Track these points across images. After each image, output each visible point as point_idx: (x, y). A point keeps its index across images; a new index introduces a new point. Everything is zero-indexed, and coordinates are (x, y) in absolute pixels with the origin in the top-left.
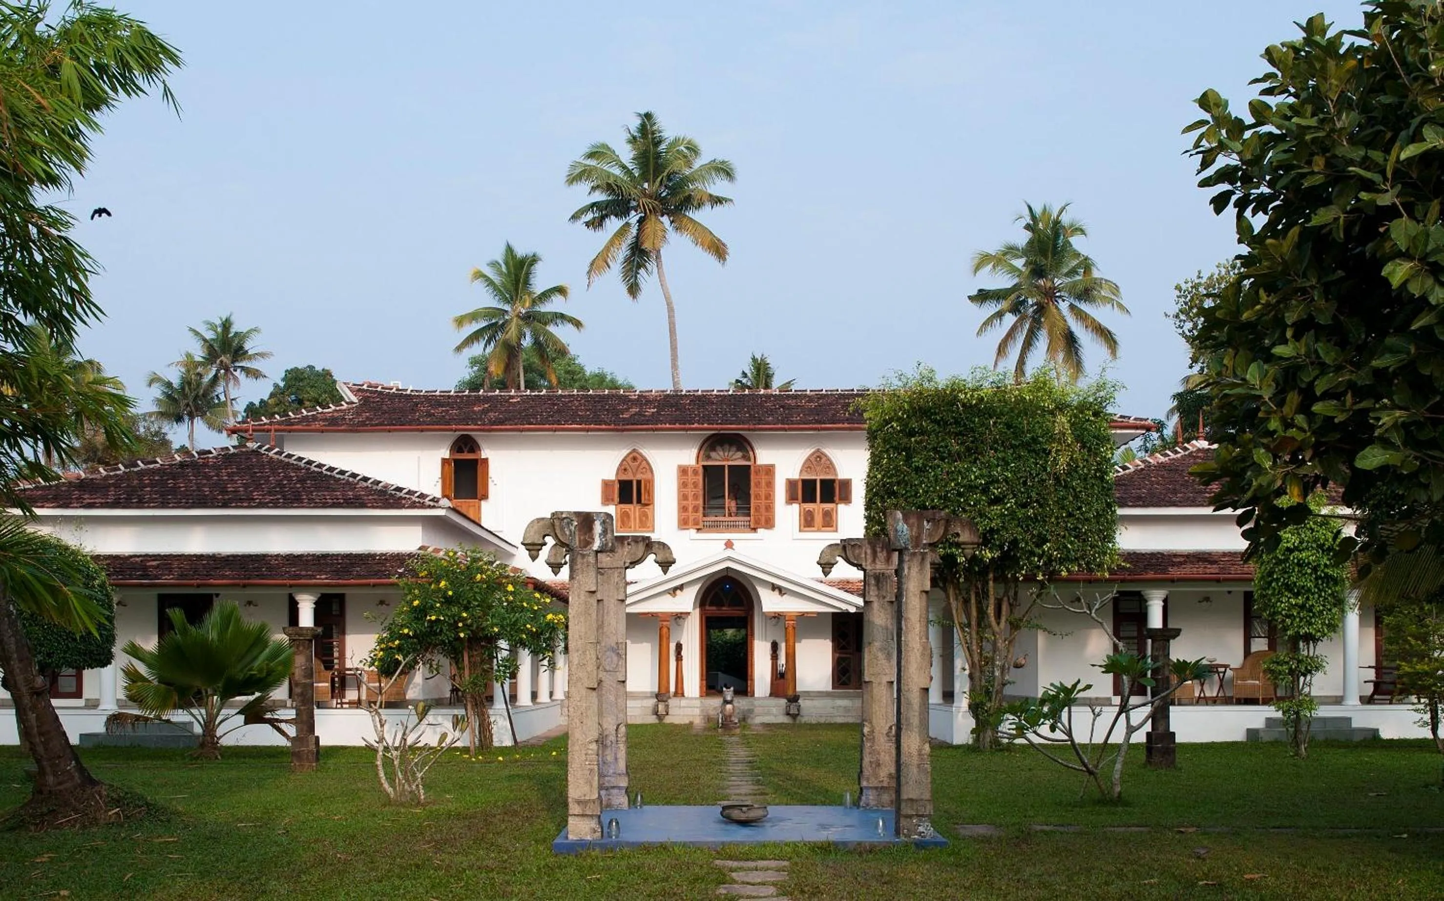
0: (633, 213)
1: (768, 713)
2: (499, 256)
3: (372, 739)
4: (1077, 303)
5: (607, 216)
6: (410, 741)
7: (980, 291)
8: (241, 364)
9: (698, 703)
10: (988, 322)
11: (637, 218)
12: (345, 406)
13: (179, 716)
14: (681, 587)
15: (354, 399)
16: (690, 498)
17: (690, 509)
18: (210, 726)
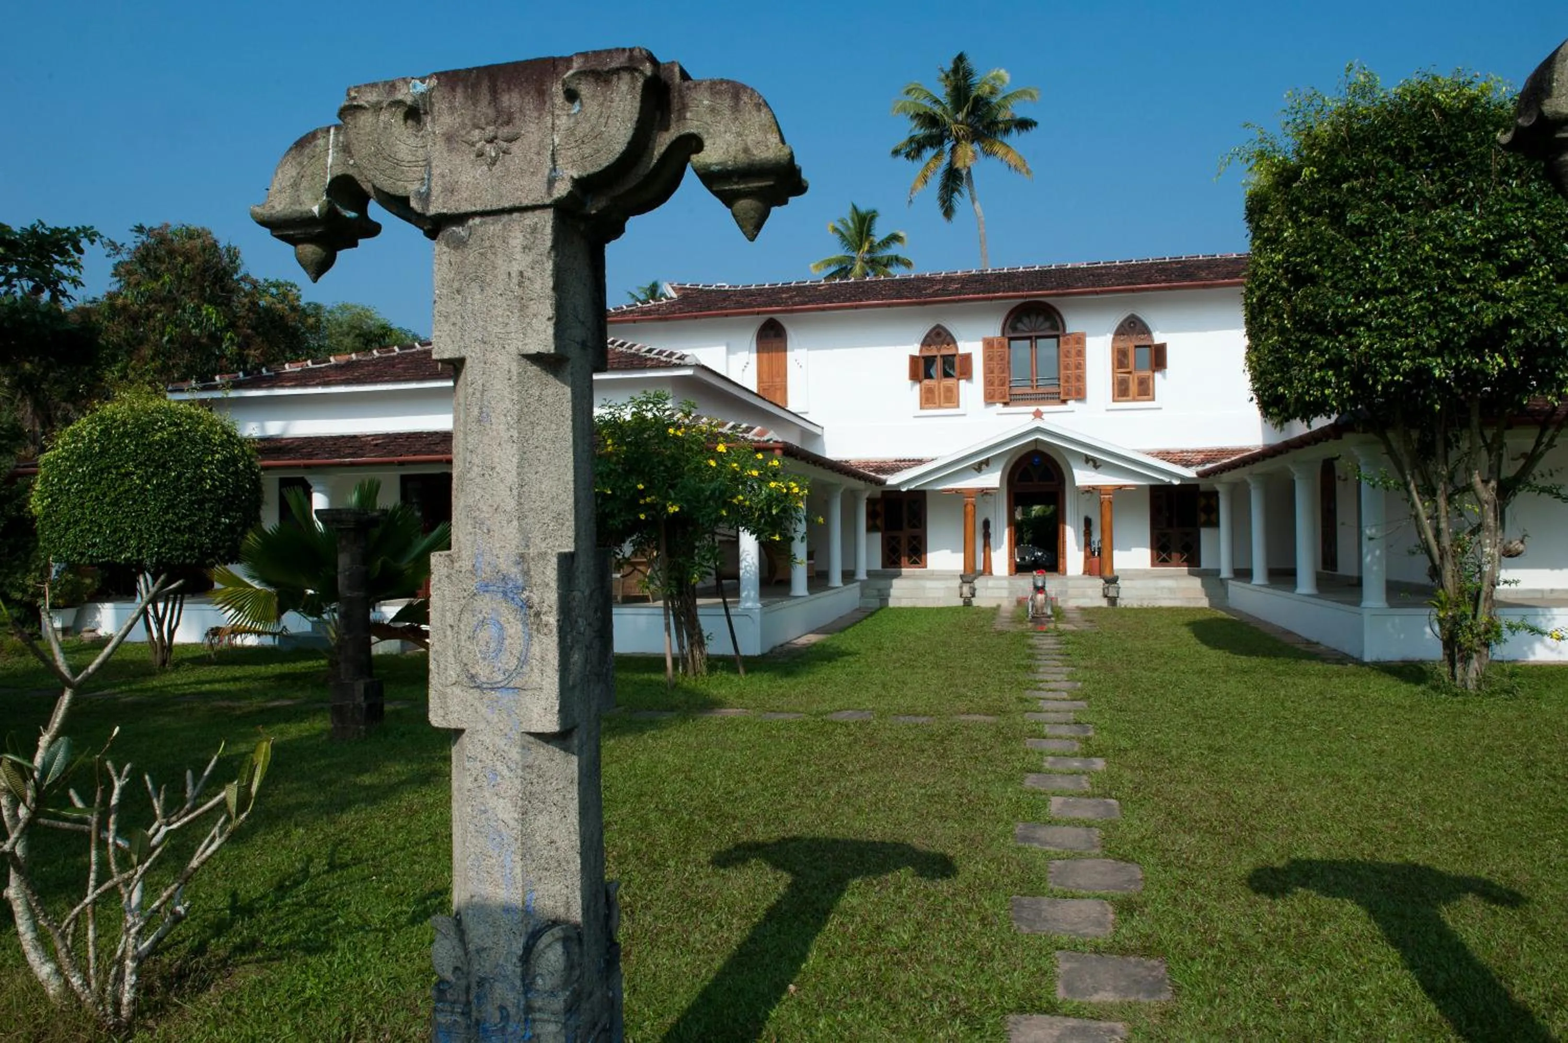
0: (946, 141)
1: (1084, 596)
2: (847, 214)
5: (923, 147)
9: (1005, 583)
11: (950, 145)
14: (987, 462)
15: (674, 295)
16: (996, 371)
17: (996, 382)
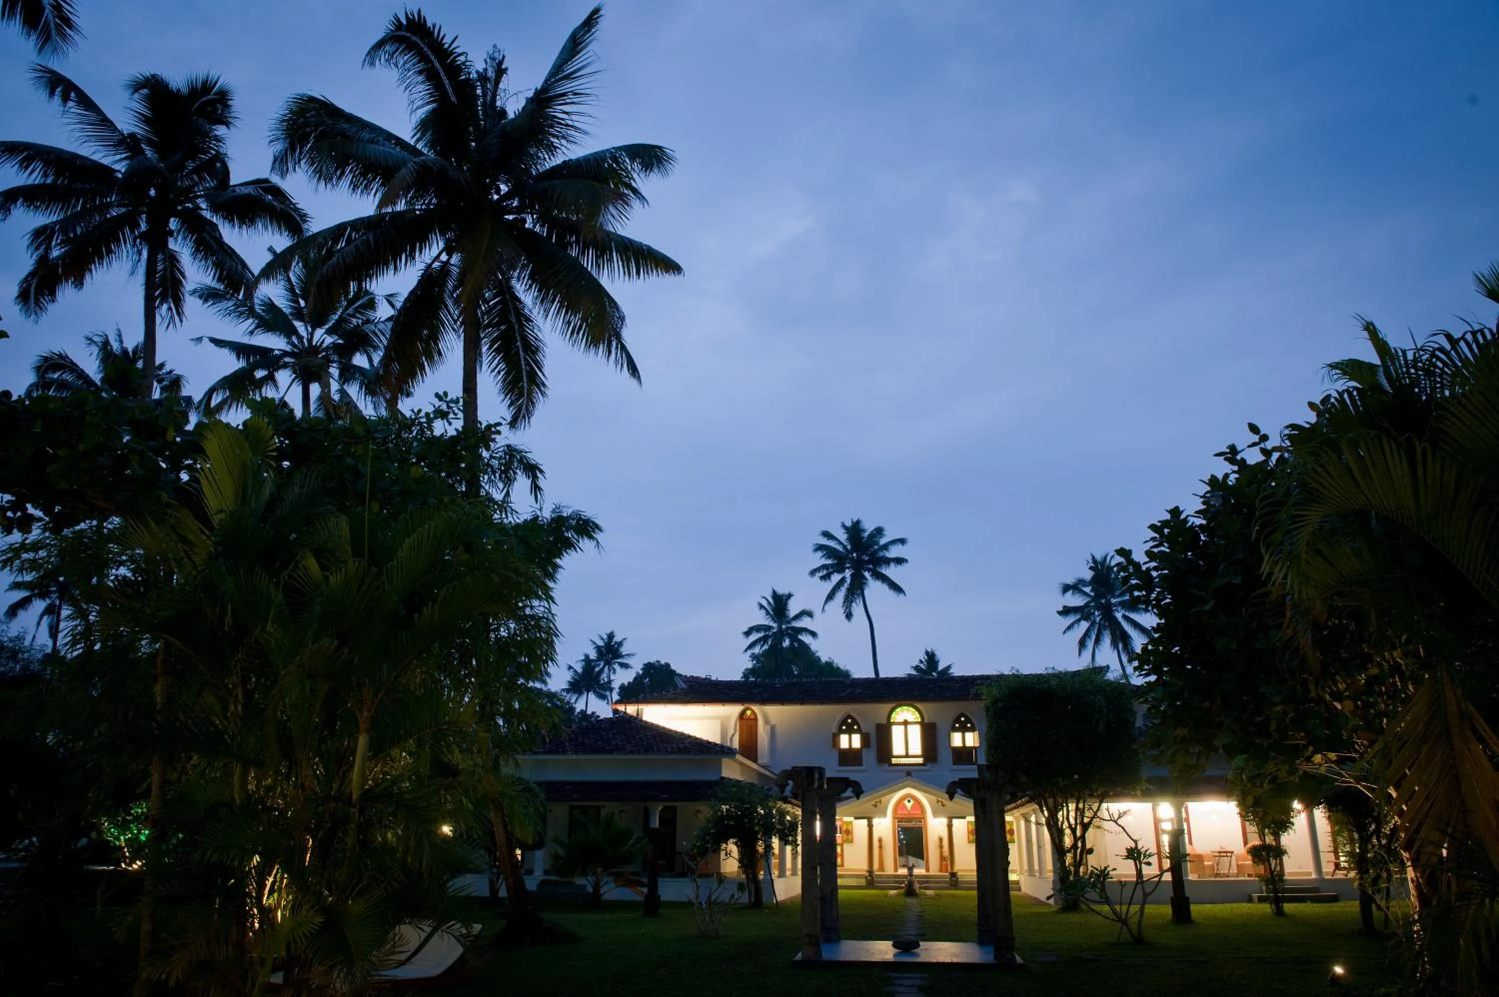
0: (847, 571)
2: (768, 593)
3: (692, 897)
4: (1127, 614)
5: (832, 573)
6: (713, 898)
7: (1065, 607)
8: (618, 661)
10: (1070, 627)
11: (850, 573)
12: (679, 690)
13: (580, 881)
14: (880, 802)
15: (684, 686)
17: (884, 751)
18: (597, 887)
